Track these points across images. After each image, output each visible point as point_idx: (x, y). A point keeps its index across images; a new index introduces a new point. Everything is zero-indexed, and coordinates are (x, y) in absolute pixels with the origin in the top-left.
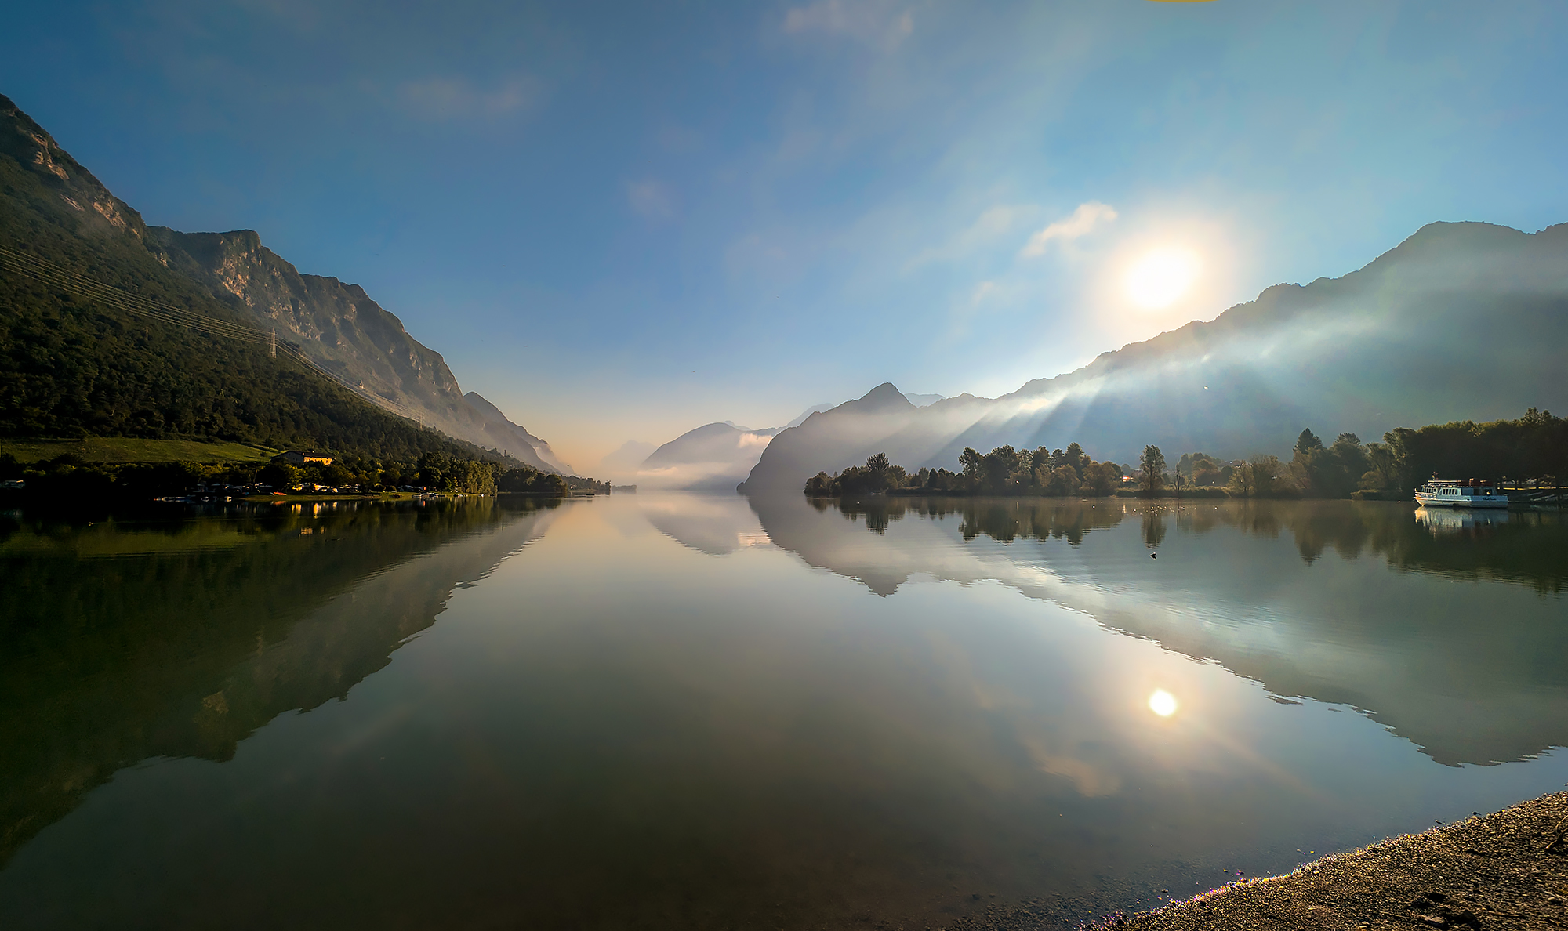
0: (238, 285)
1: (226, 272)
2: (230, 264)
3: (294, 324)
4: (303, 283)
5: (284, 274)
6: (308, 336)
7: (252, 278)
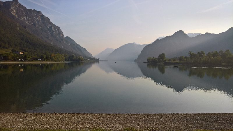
0: (14, 13)
1: (12, 10)
2: (13, 8)
3: (26, 21)
4: (28, 12)
5: (24, 10)
6: (29, 24)
7: (17, 10)
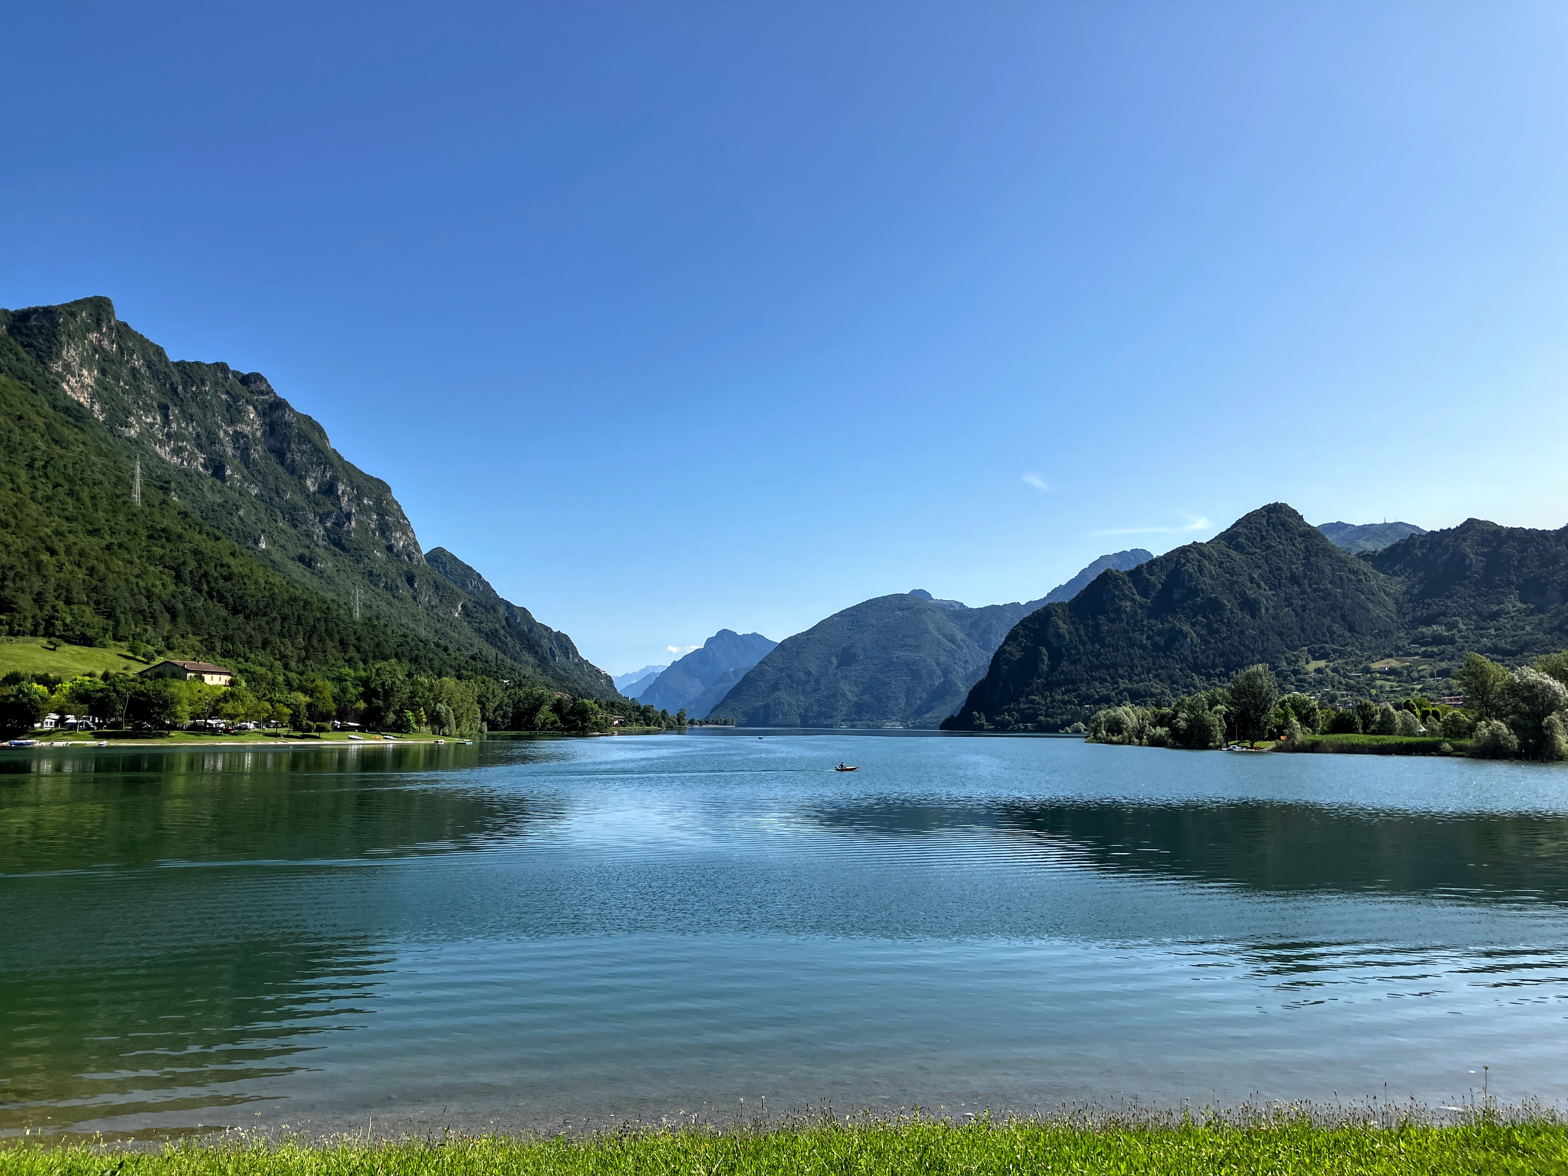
0: (82, 387)
1: (67, 367)
2: (71, 354)
3: (162, 444)
4: (176, 378)
5: (149, 365)
6: (182, 462)
7: (103, 372)
